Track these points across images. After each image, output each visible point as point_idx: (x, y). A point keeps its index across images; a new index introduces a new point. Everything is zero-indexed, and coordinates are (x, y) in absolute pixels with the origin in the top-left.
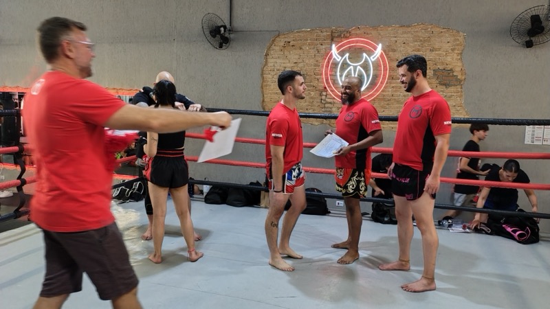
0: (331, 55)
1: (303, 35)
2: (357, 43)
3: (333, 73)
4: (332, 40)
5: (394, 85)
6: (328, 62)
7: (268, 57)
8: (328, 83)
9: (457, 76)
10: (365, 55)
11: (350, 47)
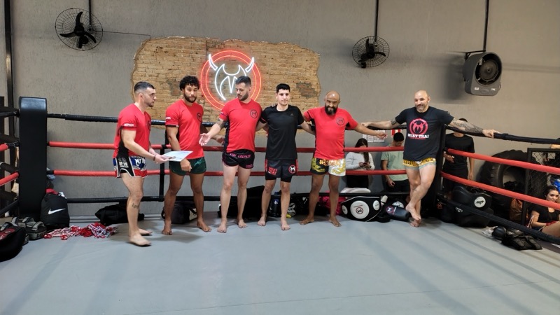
0: (208, 64)
1: (176, 42)
2: (231, 54)
3: (210, 82)
4: (207, 50)
5: (266, 95)
6: (205, 71)
7: (138, 61)
8: (206, 91)
9: (314, 89)
10: (240, 66)
11: (225, 59)
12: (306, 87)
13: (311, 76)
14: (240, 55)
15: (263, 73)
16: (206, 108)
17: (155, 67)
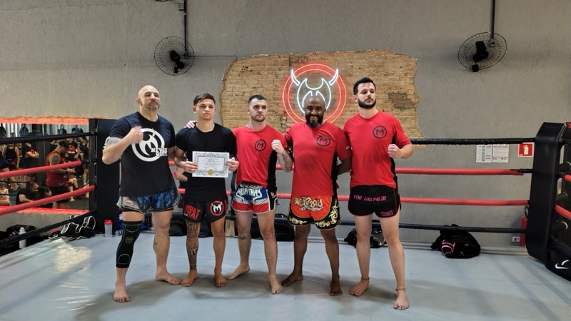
0: (290, 80)
1: (260, 60)
2: (315, 68)
3: (293, 98)
4: (290, 65)
5: (352, 109)
6: (287, 87)
7: (226, 82)
8: (288, 107)
9: (410, 99)
10: (323, 79)
11: (308, 73)
12: (400, 97)
13: (406, 85)
14: (324, 68)
15: (348, 84)
16: (289, 125)
17: (241, 86)
